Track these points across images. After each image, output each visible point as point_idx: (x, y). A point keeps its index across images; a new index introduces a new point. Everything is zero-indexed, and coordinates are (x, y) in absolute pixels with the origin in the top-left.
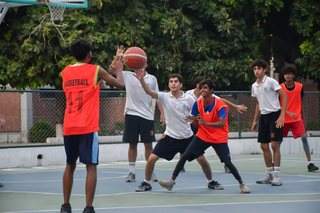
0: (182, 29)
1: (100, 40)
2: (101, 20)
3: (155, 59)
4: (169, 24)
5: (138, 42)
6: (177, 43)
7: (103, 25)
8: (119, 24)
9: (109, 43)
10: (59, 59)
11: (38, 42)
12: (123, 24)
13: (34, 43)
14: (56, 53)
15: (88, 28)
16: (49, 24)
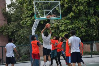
0: (97, 22)
1: (71, 27)
2: (72, 21)
3: (89, 32)
4: (93, 20)
5: (84, 27)
6: (96, 26)
7: (72, 22)
8: (77, 22)
9: (74, 28)
10: (59, 33)
11: (53, 29)
12: (78, 22)
13: (52, 29)
14: (59, 32)
15: (68, 24)
16: (56, 23)
